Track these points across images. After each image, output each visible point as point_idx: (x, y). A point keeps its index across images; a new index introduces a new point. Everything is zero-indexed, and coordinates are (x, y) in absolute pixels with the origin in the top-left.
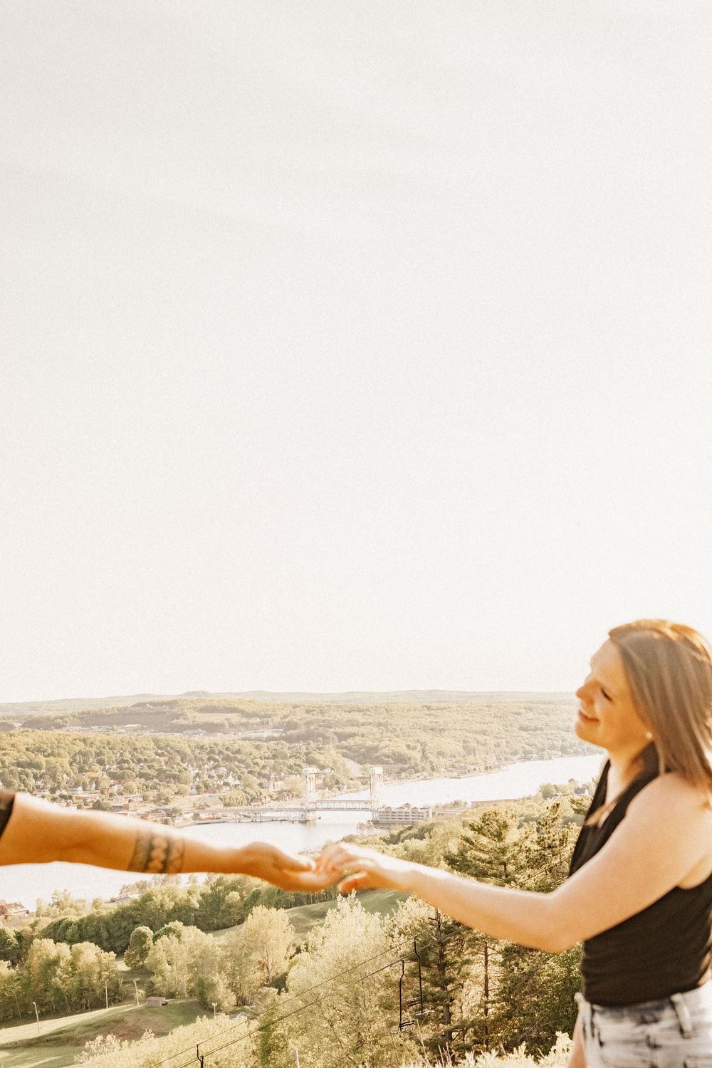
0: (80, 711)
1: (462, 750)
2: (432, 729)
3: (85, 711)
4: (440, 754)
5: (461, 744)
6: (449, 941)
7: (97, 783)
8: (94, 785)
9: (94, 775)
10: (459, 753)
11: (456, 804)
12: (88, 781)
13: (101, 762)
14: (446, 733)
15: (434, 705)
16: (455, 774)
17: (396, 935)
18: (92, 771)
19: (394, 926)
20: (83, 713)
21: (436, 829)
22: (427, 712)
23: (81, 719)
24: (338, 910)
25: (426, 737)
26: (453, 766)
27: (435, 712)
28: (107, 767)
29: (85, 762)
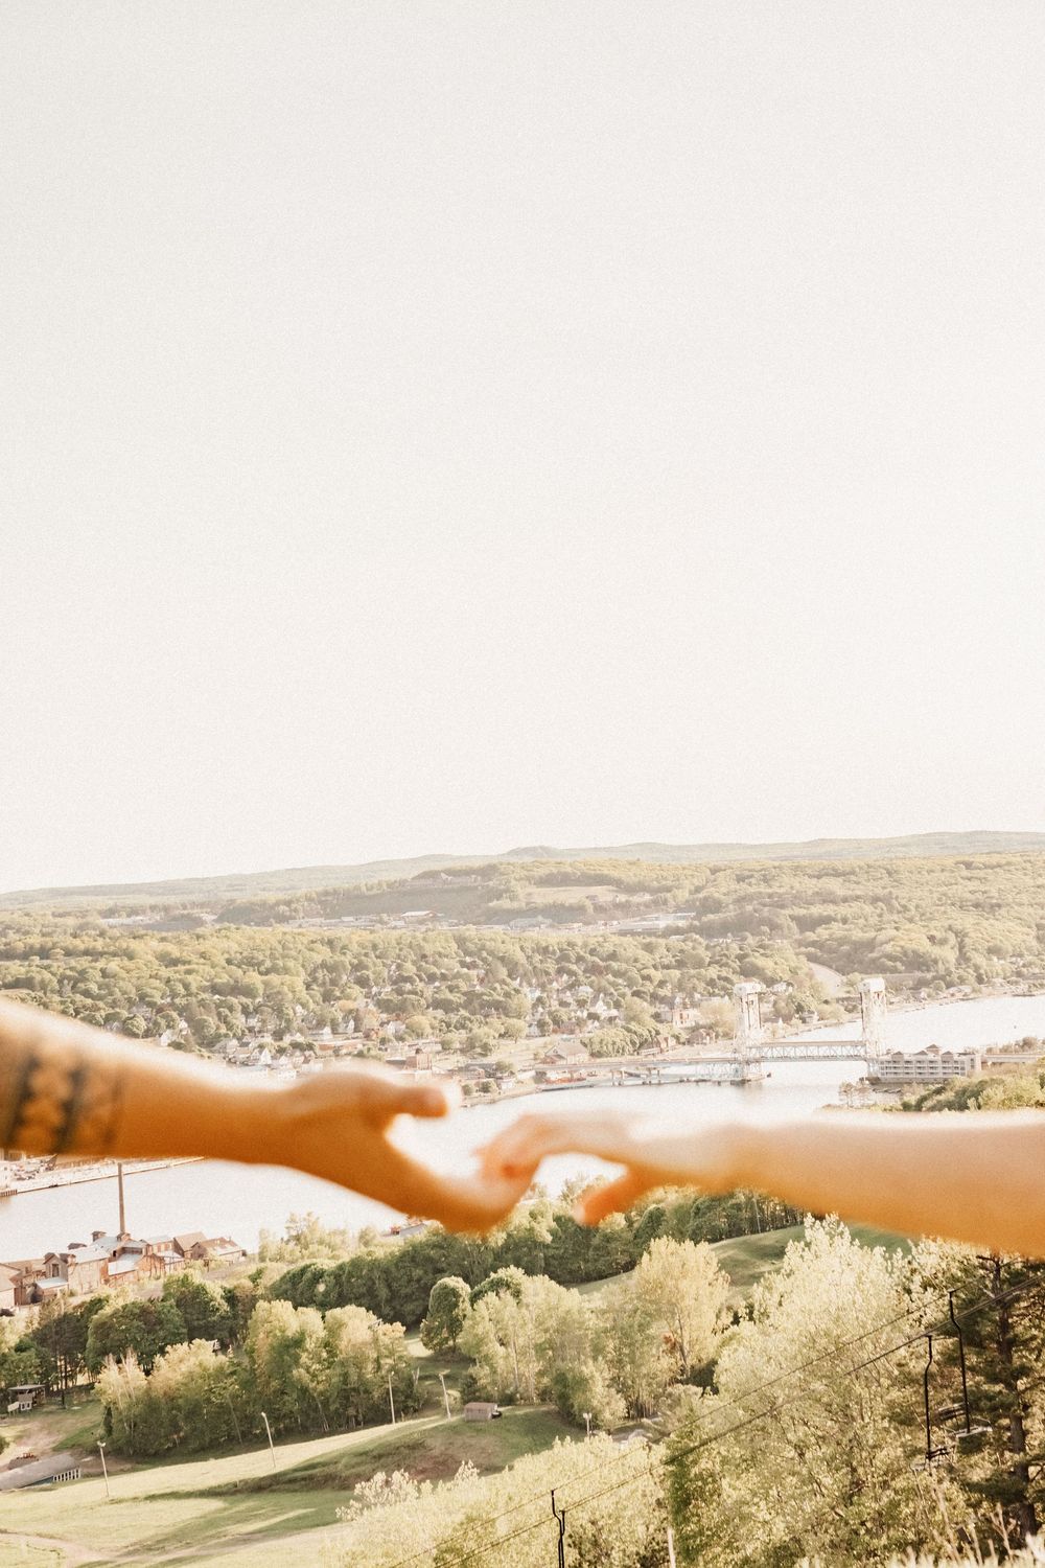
0: (320, 889)
1: (1034, 943)
2: (977, 906)
3: (330, 889)
4: (994, 951)
5: (1033, 932)
6: (1018, 1299)
7: (357, 1020)
8: (352, 1024)
9: (350, 1005)
10: (1029, 949)
11: (1027, 1044)
12: (340, 1016)
13: (363, 982)
14: (1003, 911)
15: (979, 860)
16: (1023, 987)
17: (916, 1287)
18: (348, 998)
19: (913, 1271)
20: (326, 893)
21: (988, 1091)
22: (965, 873)
23: (324, 904)
24: (808, 1245)
25: (967, 921)
26: (1019, 974)
27: (981, 874)
28: (375, 990)
29: (334, 982)
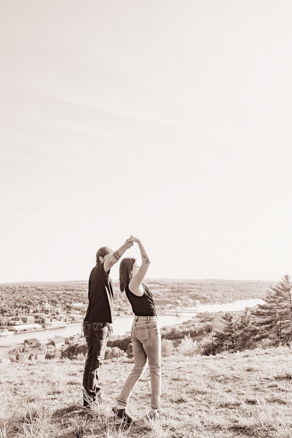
0: (115, 283)
1: (222, 296)
2: (214, 290)
3: (116, 282)
4: (216, 297)
5: (222, 295)
6: (216, 350)
7: (119, 303)
8: (118, 303)
9: (118, 300)
10: (222, 297)
11: (221, 312)
12: (117, 302)
13: (120, 297)
14: (218, 291)
15: (214, 283)
16: (220, 303)
17: (201, 347)
18: (118, 299)
19: (201, 345)
20: (116, 283)
21: (214, 319)
22: (212, 285)
23: (115, 285)
24: (185, 340)
25: (212, 292)
26: (220, 301)
27: (214, 285)
28: (122, 298)
29: (116, 297)
